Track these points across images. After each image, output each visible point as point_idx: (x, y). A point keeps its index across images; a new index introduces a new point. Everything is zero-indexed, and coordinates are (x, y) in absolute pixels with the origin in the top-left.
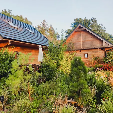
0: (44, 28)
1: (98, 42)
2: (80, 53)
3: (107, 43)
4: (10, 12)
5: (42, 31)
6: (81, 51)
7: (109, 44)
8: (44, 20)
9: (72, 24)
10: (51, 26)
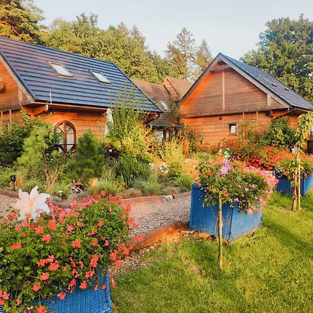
0: (183, 53)
1: (259, 96)
2: (222, 121)
3: (276, 98)
4: (94, 19)
5: (178, 60)
6: (223, 118)
7: (281, 102)
8: (184, 31)
9: (261, 37)
10: (204, 44)
